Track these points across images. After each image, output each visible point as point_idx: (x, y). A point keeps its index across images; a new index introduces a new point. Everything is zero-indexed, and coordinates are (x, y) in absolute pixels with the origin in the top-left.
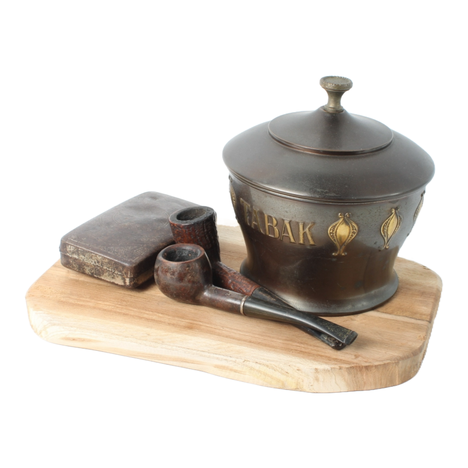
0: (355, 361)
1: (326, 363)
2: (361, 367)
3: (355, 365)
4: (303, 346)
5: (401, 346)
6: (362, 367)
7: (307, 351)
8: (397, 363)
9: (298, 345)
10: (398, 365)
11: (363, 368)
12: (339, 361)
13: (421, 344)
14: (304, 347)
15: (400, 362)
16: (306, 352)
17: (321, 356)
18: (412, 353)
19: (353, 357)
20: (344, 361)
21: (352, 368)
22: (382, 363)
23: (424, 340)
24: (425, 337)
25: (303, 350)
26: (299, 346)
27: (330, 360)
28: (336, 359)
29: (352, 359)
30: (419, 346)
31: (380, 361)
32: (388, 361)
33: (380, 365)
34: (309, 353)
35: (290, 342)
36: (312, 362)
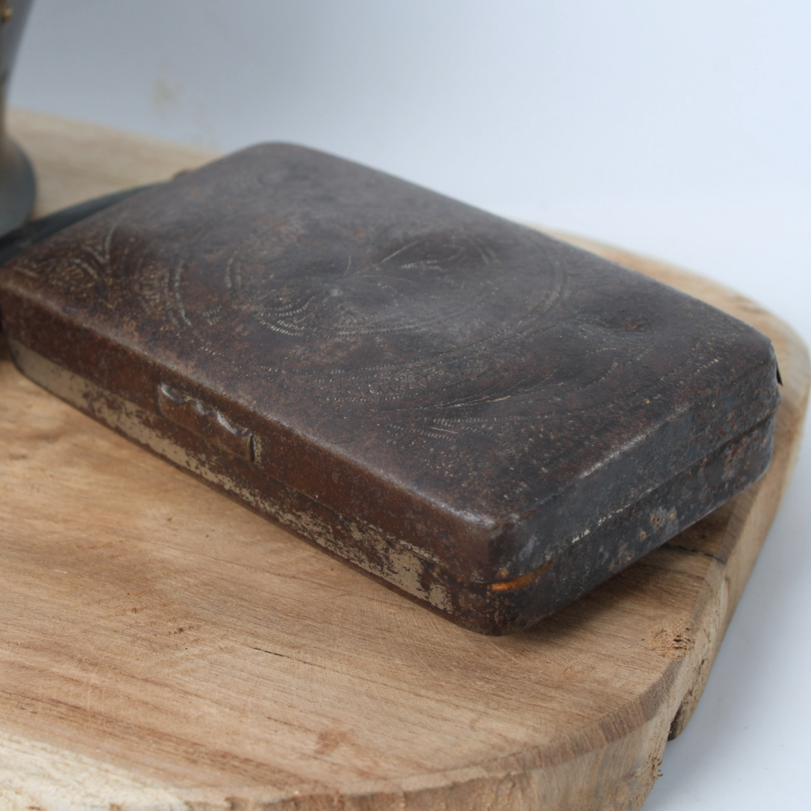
0: (315, 769)
1: (170, 778)
2: (335, 803)
3: (307, 788)
4: (94, 678)
5: (558, 687)
6: (342, 802)
7: (101, 707)
8: (521, 781)
9: (74, 671)
10: (523, 790)
11: (348, 804)
12: (234, 766)
13: (655, 677)
14: (95, 687)
15: (536, 776)
16: (95, 715)
17: (159, 736)
18: (604, 726)
19: (311, 744)
20: (259, 765)
21: (292, 804)
22: (438, 781)
23: (678, 653)
24: (685, 636)
25: (89, 701)
26: (77, 682)
27: (194, 762)
28: (224, 755)
29: (304, 756)
30: (641, 689)
31: (431, 771)
32: (474, 773)
33: (433, 792)
34: (110, 720)
35: (41, 660)
36: (107, 771)
